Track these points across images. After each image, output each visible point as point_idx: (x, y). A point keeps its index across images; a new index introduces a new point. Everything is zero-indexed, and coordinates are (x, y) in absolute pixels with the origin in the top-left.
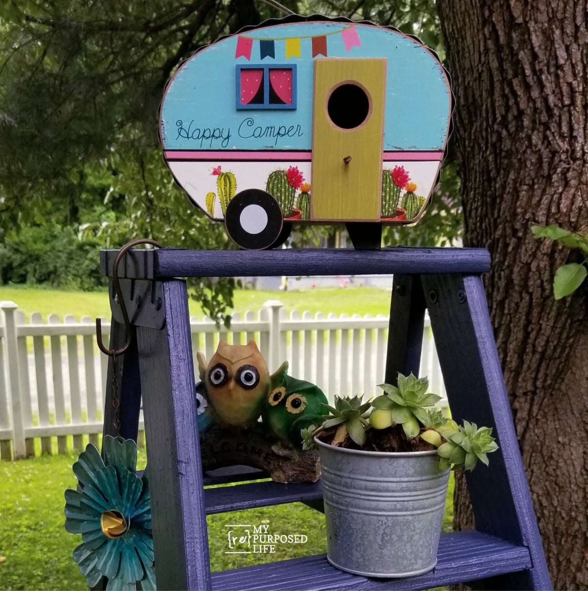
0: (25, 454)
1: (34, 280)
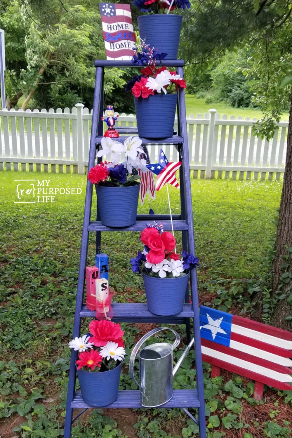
0: (210, 177)
1: (252, 106)
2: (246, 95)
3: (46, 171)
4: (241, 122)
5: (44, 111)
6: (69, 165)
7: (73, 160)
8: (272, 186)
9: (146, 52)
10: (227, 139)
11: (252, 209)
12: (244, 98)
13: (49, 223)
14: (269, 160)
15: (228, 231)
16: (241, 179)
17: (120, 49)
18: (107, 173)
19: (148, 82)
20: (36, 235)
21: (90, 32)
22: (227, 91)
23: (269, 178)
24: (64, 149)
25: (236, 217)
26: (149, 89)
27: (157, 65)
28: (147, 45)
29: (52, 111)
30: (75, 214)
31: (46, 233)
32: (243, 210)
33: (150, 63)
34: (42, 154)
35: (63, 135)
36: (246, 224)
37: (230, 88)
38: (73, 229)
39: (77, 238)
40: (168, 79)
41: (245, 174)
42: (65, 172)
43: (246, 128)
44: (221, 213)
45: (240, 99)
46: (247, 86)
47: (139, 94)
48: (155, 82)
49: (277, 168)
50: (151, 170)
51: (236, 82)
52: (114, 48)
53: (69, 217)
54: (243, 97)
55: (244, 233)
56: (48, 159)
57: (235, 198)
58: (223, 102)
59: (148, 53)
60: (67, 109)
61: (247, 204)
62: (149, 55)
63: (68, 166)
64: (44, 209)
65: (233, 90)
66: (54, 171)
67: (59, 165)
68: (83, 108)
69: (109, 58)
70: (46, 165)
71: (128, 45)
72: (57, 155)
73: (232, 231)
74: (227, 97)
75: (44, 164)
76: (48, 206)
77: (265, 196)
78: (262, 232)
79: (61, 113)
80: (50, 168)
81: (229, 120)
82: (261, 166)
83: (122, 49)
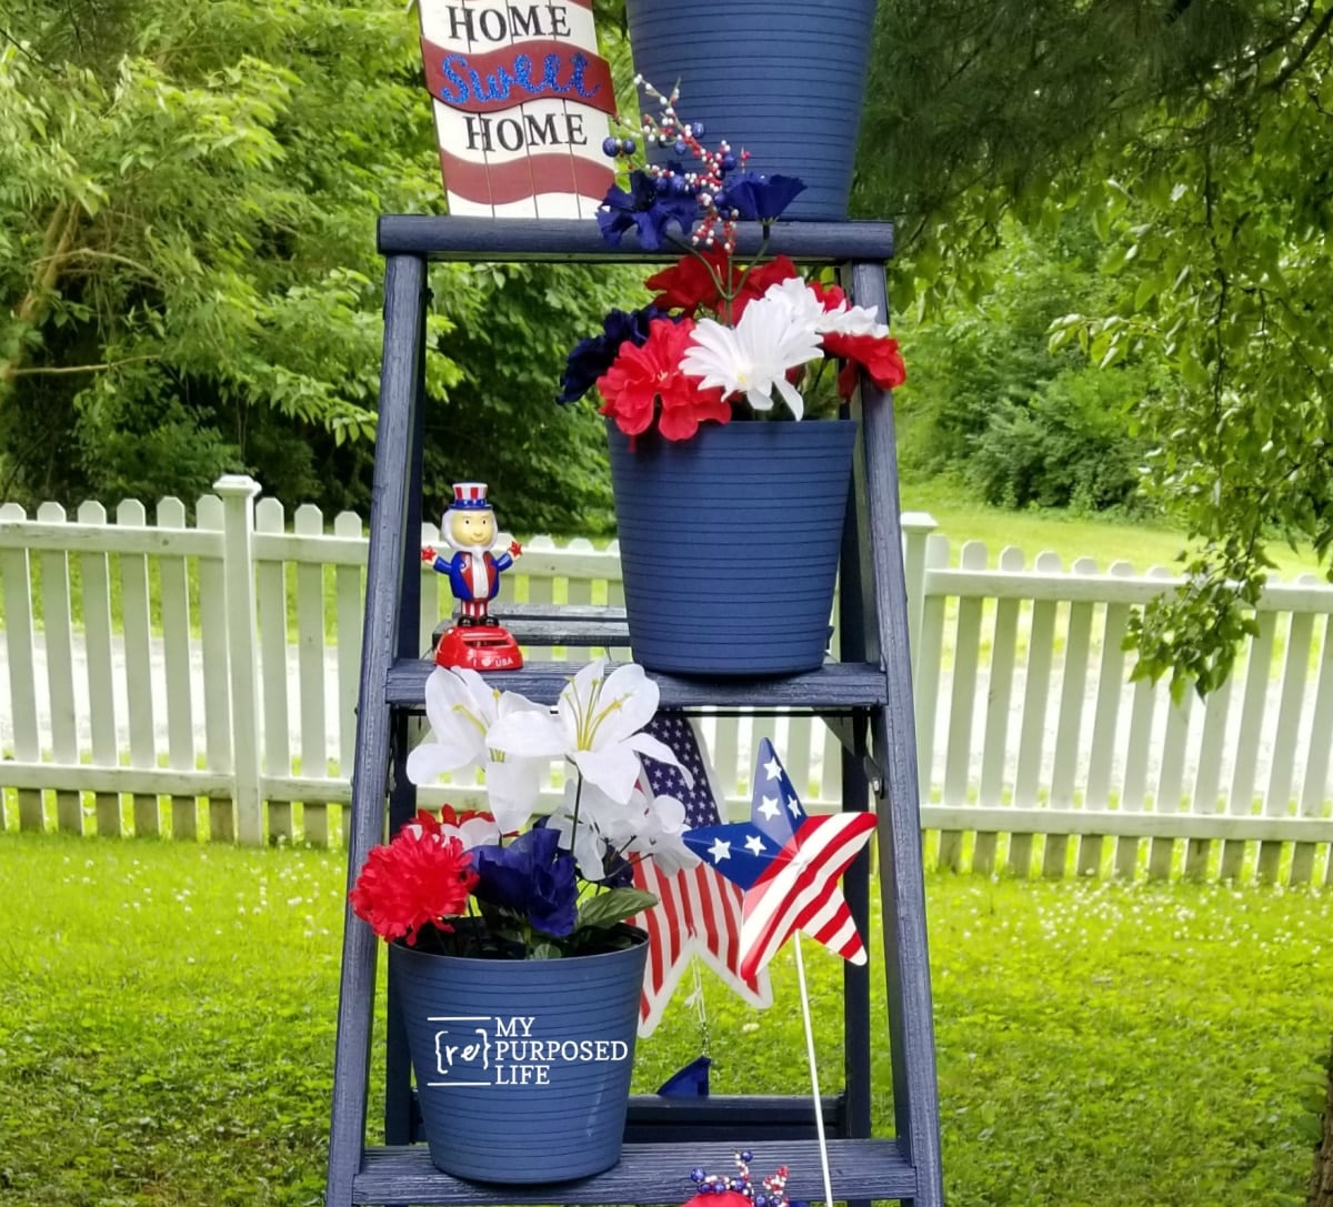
2: (1057, 445)
3: (69, 826)
4: (1053, 583)
5: (52, 516)
6: (190, 799)
7: (207, 772)
8: (1204, 909)
9: (680, 171)
10: (984, 669)
11: (1121, 1028)
12: (1049, 460)
13: (97, 1106)
14: (1190, 776)
15: (1010, 1143)
16: (1054, 873)
17: (522, 153)
18: (463, 876)
19: (695, 344)
20: (33, 1169)
21: (282, 99)
22: (965, 421)
23: (1188, 868)
24: (160, 715)
25: (1044, 1069)
26: (702, 387)
27: (745, 249)
28: (688, 130)
29: (92, 514)
30: (232, 1058)
31: (85, 1160)
32: (1078, 1032)
33: (703, 237)
34: (45, 739)
35: (155, 638)
36: (1095, 1108)
37: (977, 407)
38: (227, 1136)
39: (249, 1189)
40: (811, 328)
41: (1074, 848)
42: (169, 834)
43: (1081, 612)
44: (968, 1049)
45: (1026, 463)
46: (1063, 399)
47: (644, 412)
48: (731, 346)
49: (1227, 815)
50: (709, 858)
51: (1009, 377)
52: (488, 147)
53: (201, 1076)
54: (1041, 458)
55: (1091, 1155)
56: (78, 765)
57: (1034, 970)
58: (941, 479)
59: (692, 177)
60: (171, 506)
61: (1095, 1002)
62: (699, 189)
63: (183, 801)
64: (70, 1031)
65: (994, 416)
66: (109, 830)
67: (137, 796)
68: (257, 499)
69: (459, 207)
70: (67, 795)
71: (571, 131)
72: (122, 745)
73: (1032, 1144)
74: (965, 456)
75: (60, 793)
76: (92, 1014)
77: (1176, 961)
78: (1179, 1147)
79: (143, 527)
80: (90, 811)
81: (996, 569)
82: (1152, 808)
83: (534, 151)
